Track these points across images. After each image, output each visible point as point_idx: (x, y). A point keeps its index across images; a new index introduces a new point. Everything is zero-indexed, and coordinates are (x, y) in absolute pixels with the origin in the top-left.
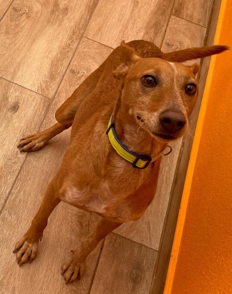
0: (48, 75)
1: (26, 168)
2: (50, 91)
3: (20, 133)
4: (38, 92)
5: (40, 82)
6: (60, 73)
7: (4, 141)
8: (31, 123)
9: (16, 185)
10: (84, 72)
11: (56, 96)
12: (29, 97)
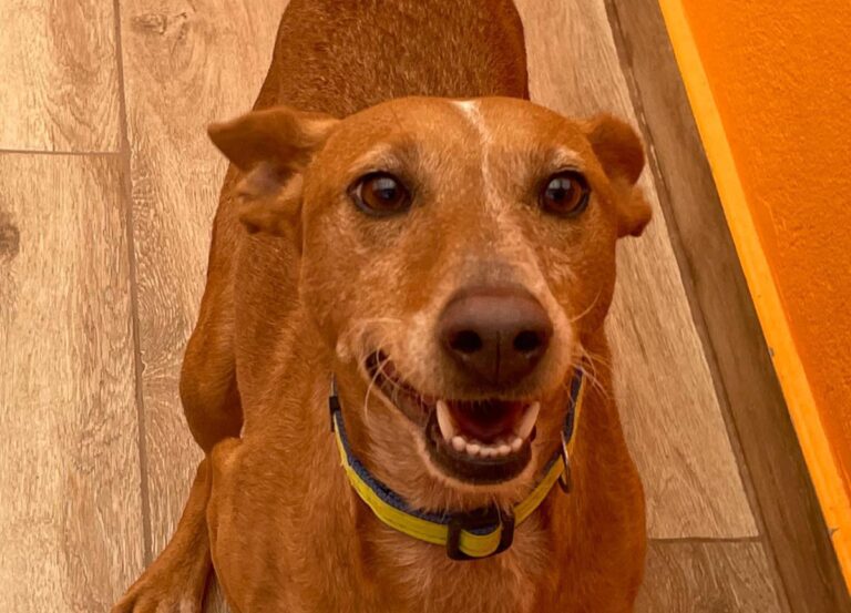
0: (60, 71)
1: (160, 445)
2: (100, 129)
3: (69, 325)
4: (56, 150)
5: (43, 108)
6: (98, 47)
7: (27, 378)
8: (92, 271)
9: (157, 519)
10: (183, 11)
11: (130, 138)
12: (34, 178)
